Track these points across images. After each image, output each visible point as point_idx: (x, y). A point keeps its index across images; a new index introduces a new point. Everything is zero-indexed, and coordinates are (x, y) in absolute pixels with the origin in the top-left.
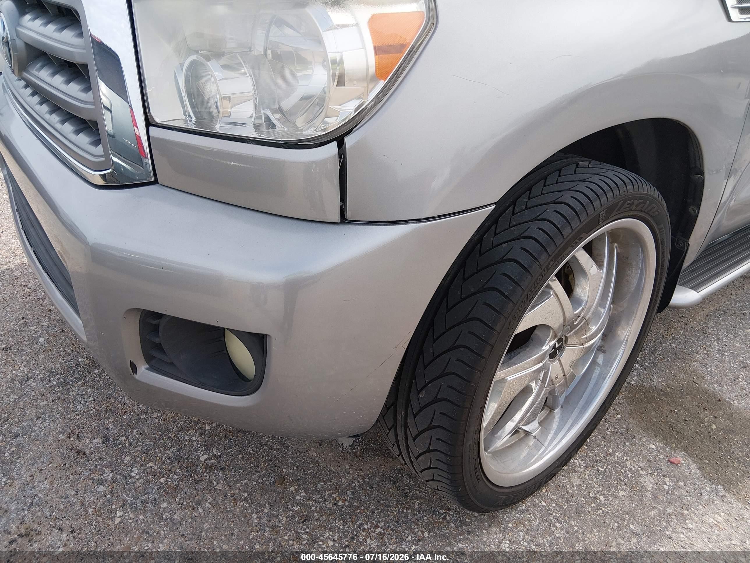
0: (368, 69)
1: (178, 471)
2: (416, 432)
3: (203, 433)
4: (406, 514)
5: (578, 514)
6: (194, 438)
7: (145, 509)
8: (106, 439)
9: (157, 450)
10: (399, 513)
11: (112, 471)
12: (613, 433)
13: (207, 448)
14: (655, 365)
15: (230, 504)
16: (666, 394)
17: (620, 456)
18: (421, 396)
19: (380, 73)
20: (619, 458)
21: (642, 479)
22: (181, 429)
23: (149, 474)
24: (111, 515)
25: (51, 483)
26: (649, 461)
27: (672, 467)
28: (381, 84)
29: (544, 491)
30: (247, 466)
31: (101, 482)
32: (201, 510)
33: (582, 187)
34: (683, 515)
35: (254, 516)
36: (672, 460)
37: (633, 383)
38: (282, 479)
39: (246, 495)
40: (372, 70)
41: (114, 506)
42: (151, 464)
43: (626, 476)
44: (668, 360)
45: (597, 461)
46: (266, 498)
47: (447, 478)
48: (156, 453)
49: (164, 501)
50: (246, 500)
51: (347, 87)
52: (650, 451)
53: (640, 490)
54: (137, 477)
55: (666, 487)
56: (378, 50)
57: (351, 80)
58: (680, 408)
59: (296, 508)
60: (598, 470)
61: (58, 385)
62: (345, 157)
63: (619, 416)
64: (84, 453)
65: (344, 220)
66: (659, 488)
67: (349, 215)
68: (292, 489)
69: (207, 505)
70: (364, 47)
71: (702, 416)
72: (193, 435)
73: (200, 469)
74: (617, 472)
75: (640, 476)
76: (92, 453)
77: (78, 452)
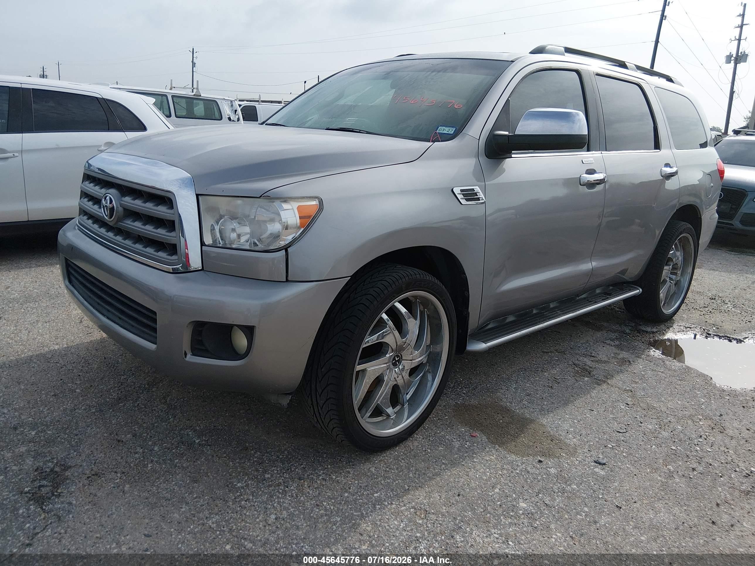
0: (297, 224)
1: (182, 447)
2: (321, 390)
3: (195, 431)
4: (319, 460)
5: (415, 457)
6: (190, 433)
7: (165, 463)
8: (134, 435)
9: (168, 439)
10: (314, 459)
11: (142, 448)
12: (442, 424)
13: (199, 437)
14: (474, 394)
15: (216, 459)
16: (477, 408)
17: (443, 434)
18: (323, 370)
19: (301, 226)
20: (442, 434)
21: (453, 443)
22: (181, 429)
23: (165, 449)
24: (146, 466)
25: (105, 454)
26: (460, 435)
27: (472, 438)
28: (302, 229)
29: (397, 448)
30: (224, 443)
31: (136, 453)
32: (199, 462)
33: (394, 274)
34: (473, 456)
35: (231, 463)
36: (472, 435)
37: (459, 403)
38: (246, 449)
39: (225, 455)
40: (299, 224)
41: (146, 462)
42: (165, 445)
43: (445, 442)
44: (482, 393)
45: (429, 436)
46: (237, 456)
47: (336, 415)
48: (167, 440)
49: (176, 459)
50: (225, 457)
51: (289, 230)
52: (461, 432)
53: (451, 447)
54: (158, 450)
55: (466, 446)
56: (300, 218)
57: (290, 228)
58: (483, 413)
59: (255, 459)
60: (429, 440)
61: (97, 411)
62: (288, 256)
63: (447, 417)
64: (123, 441)
65: (287, 281)
66: (462, 446)
67: (290, 278)
68: (252, 452)
69: (202, 460)
70: (295, 216)
71: (495, 417)
72: (190, 432)
73: (196, 446)
74: (440, 440)
75: (453, 441)
76: (127, 441)
77: (119, 441)
